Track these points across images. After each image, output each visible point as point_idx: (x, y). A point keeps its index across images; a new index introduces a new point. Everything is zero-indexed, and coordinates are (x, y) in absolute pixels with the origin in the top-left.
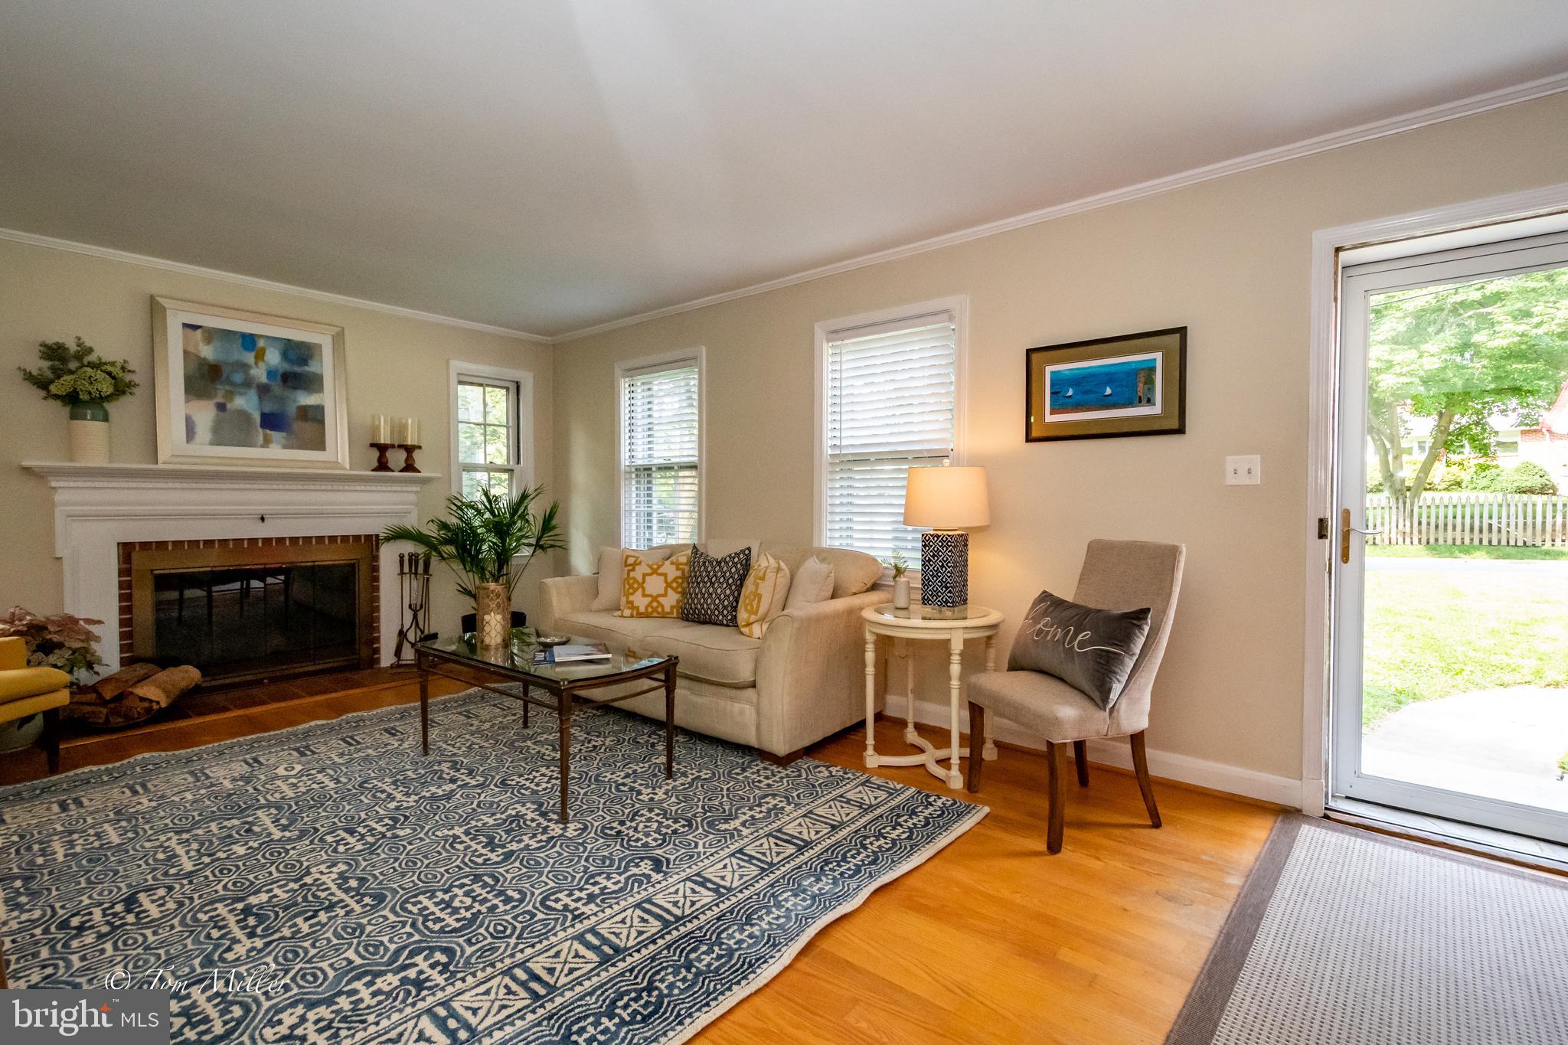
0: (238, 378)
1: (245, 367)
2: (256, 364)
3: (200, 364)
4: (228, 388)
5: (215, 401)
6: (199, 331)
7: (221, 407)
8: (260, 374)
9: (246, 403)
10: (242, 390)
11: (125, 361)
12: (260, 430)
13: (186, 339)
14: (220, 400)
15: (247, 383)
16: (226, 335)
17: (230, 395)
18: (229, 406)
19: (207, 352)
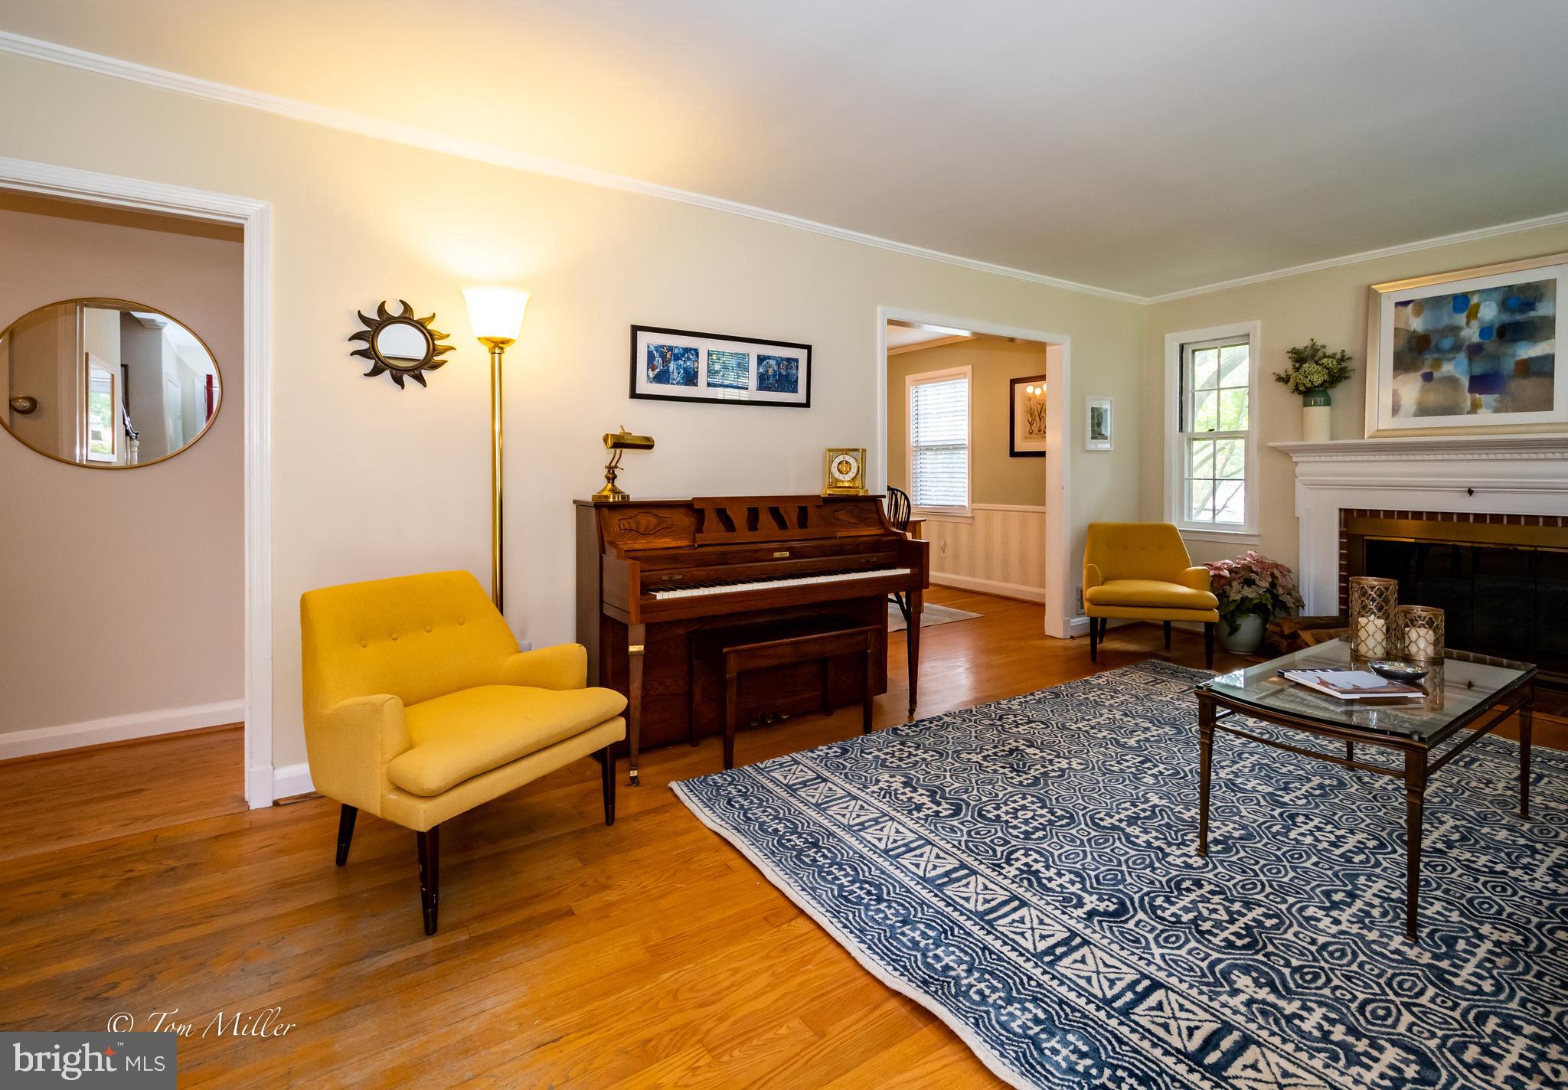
0: (1447, 343)
1: (1455, 330)
2: (1468, 323)
3: (1410, 338)
4: (1435, 356)
5: (1422, 372)
6: (1411, 306)
7: (1428, 377)
8: (1472, 334)
9: (1456, 368)
10: (1450, 356)
11: (1343, 351)
12: (1468, 395)
13: (1397, 316)
14: (1426, 370)
15: (1456, 348)
16: (1437, 302)
17: (1438, 363)
18: (1436, 375)
19: (1417, 324)
